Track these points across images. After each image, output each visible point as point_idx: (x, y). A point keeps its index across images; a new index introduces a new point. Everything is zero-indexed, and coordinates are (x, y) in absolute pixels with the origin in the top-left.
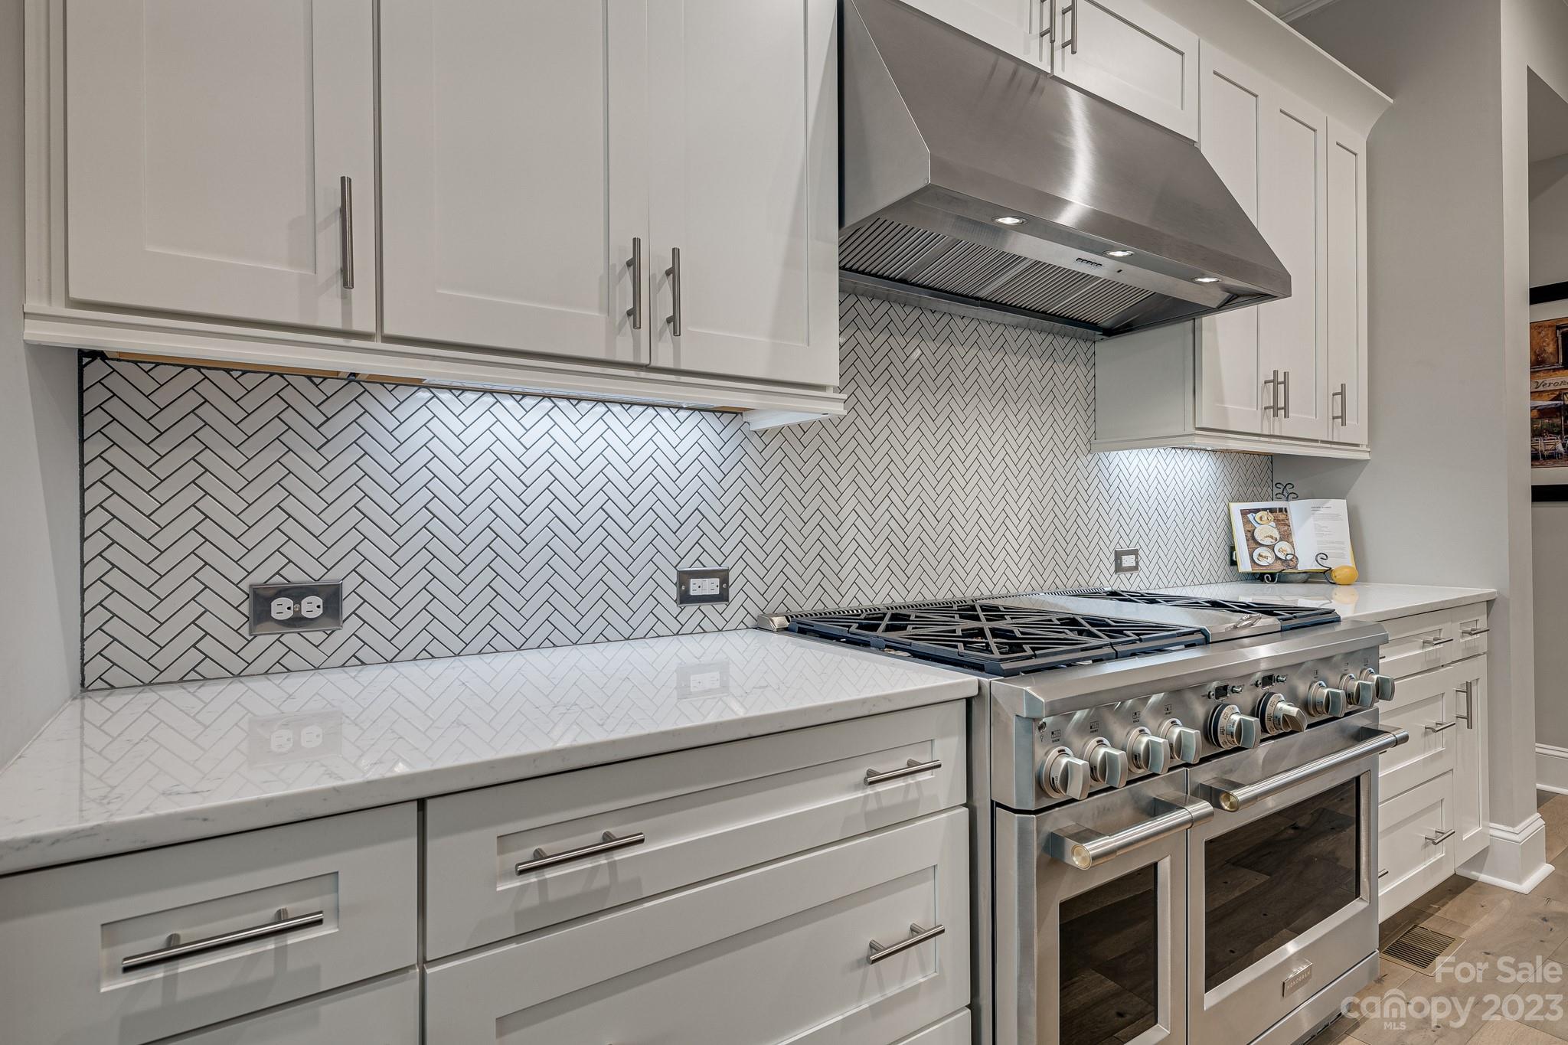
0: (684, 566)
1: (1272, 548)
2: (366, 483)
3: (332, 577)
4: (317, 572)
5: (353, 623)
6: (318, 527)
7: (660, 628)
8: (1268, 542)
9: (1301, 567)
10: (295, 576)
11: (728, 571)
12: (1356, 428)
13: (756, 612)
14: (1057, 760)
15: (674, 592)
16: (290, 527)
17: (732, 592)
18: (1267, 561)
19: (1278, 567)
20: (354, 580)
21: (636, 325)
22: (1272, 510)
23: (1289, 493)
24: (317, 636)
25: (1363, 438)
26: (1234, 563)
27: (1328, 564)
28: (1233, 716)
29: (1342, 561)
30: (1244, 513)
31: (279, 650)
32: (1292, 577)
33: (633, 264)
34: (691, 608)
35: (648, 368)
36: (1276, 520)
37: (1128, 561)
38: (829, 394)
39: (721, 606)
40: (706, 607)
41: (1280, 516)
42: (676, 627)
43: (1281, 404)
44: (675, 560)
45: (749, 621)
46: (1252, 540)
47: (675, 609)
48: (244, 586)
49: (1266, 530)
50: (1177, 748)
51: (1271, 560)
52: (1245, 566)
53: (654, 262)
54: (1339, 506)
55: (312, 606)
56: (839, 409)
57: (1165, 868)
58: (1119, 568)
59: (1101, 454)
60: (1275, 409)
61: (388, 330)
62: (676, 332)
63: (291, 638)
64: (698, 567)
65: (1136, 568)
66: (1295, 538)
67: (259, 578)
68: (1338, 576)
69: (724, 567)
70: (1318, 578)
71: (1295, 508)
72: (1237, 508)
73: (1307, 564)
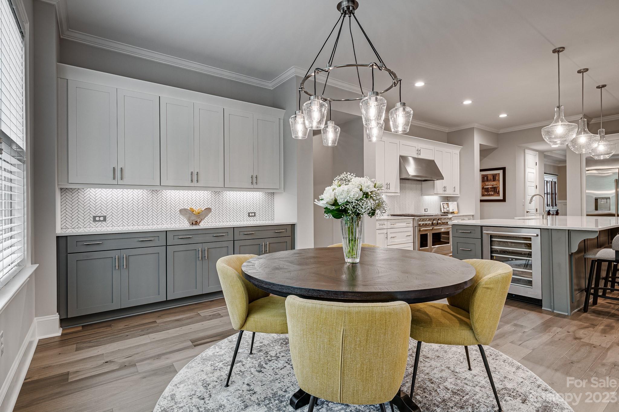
8: (446, 208)
12: (457, 192)
14: (420, 223)
18: (445, 211)
19: (447, 211)
21: (387, 189)
22: (447, 203)
23: (448, 201)
25: (459, 193)
26: (441, 211)
27: (454, 211)
28: (434, 222)
29: (456, 210)
30: (443, 204)
32: (449, 213)
33: (387, 184)
35: (387, 192)
37: (426, 210)
41: (448, 204)
43: (445, 190)
46: (444, 208)
49: (446, 206)
50: (429, 224)
52: (443, 211)
54: (456, 203)
56: (399, 194)
57: (428, 234)
58: (425, 211)
59: (423, 196)
60: (444, 191)
62: (389, 189)
65: (427, 211)
66: (449, 207)
68: (455, 213)
70: (453, 213)
71: (450, 203)
72: (442, 203)
73: (451, 211)
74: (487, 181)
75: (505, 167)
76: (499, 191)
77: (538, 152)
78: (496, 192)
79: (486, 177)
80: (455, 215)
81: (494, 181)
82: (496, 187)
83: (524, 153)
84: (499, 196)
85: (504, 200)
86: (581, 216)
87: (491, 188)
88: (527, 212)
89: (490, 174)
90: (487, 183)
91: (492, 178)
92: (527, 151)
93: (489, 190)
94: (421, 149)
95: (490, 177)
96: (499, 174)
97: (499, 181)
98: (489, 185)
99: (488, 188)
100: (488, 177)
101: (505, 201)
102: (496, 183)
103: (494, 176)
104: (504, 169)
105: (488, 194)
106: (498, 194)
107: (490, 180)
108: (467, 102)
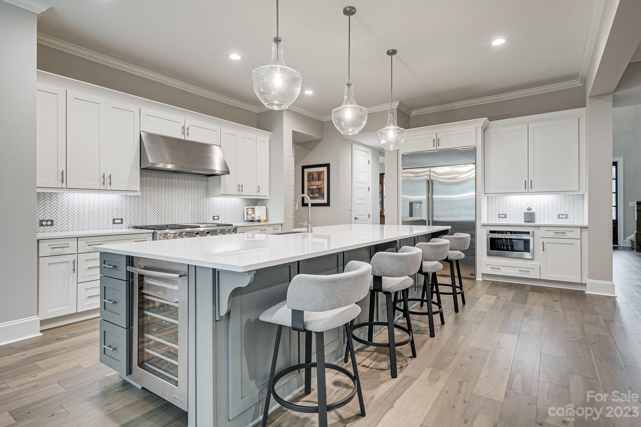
0: (114, 218)
1: (251, 215)
2: (57, 205)
3: (52, 219)
4: (50, 218)
5: (55, 226)
6: (50, 211)
7: (109, 228)
8: (250, 214)
9: (256, 219)
10: (46, 219)
11: (123, 219)
12: (265, 192)
13: (128, 226)
15: (112, 222)
16: (46, 212)
17: (123, 222)
19: (251, 219)
20: (56, 219)
21: (104, 185)
22: (252, 208)
23: (256, 204)
24: (49, 227)
25: (268, 195)
26: (244, 218)
27: (260, 218)
29: (263, 217)
30: (247, 209)
31: (44, 229)
32: (255, 221)
33: (104, 176)
34: (115, 225)
35: (106, 190)
36: (252, 210)
37: (216, 218)
38: (138, 192)
39: (121, 224)
40: (118, 225)
41: (253, 209)
42: (112, 228)
44: (112, 217)
45: (127, 227)
46: (248, 214)
47: (112, 225)
48: (39, 220)
49: (250, 212)
51: (250, 217)
52: (246, 219)
53: (107, 176)
54: (264, 207)
55: (49, 223)
56: (140, 194)
58: (214, 219)
59: (210, 198)
60: (240, 191)
61: (67, 188)
62: (110, 185)
63: (45, 227)
64: (117, 218)
65: (218, 219)
66: (255, 214)
67: (41, 219)
68: (261, 220)
69: (122, 218)
70: (259, 221)
71: (256, 208)
72: (246, 207)
73: (257, 218)
74: (313, 180)
75: (329, 164)
76: (323, 193)
77: (371, 149)
78: (321, 195)
79: (311, 175)
80: (262, 223)
81: (319, 180)
82: (321, 188)
83: (352, 147)
84: (324, 199)
85: (328, 204)
86: (398, 225)
87: (316, 189)
88: (356, 219)
89: (315, 172)
90: (312, 183)
91: (317, 177)
92: (355, 146)
93: (315, 191)
94: (189, 126)
95: (316, 176)
96: (323, 171)
97: (324, 180)
98: (315, 184)
99: (313, 189)
100: (313, 175)
101: (330, 206)
102: (321, 183)
103: (318, 174)
104: (328, 165)
105: (313, 196)
106: (322, 196)
107: (316, 179)
108: (235, 57)
